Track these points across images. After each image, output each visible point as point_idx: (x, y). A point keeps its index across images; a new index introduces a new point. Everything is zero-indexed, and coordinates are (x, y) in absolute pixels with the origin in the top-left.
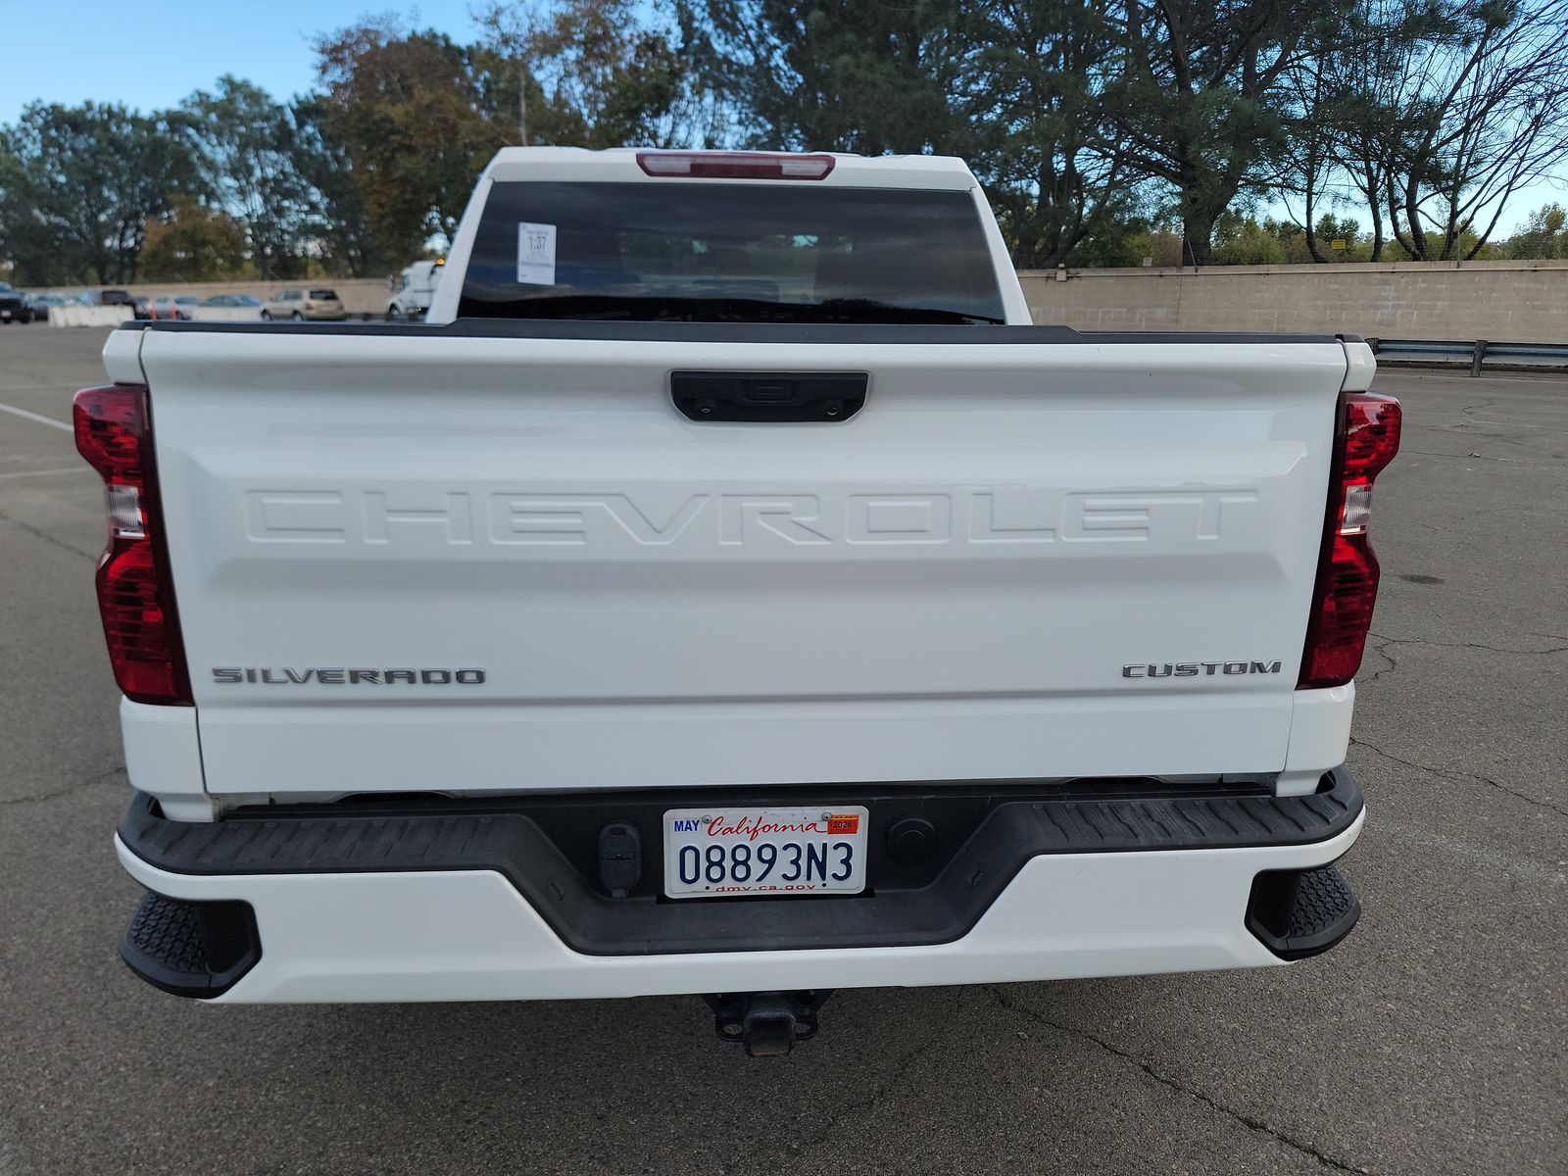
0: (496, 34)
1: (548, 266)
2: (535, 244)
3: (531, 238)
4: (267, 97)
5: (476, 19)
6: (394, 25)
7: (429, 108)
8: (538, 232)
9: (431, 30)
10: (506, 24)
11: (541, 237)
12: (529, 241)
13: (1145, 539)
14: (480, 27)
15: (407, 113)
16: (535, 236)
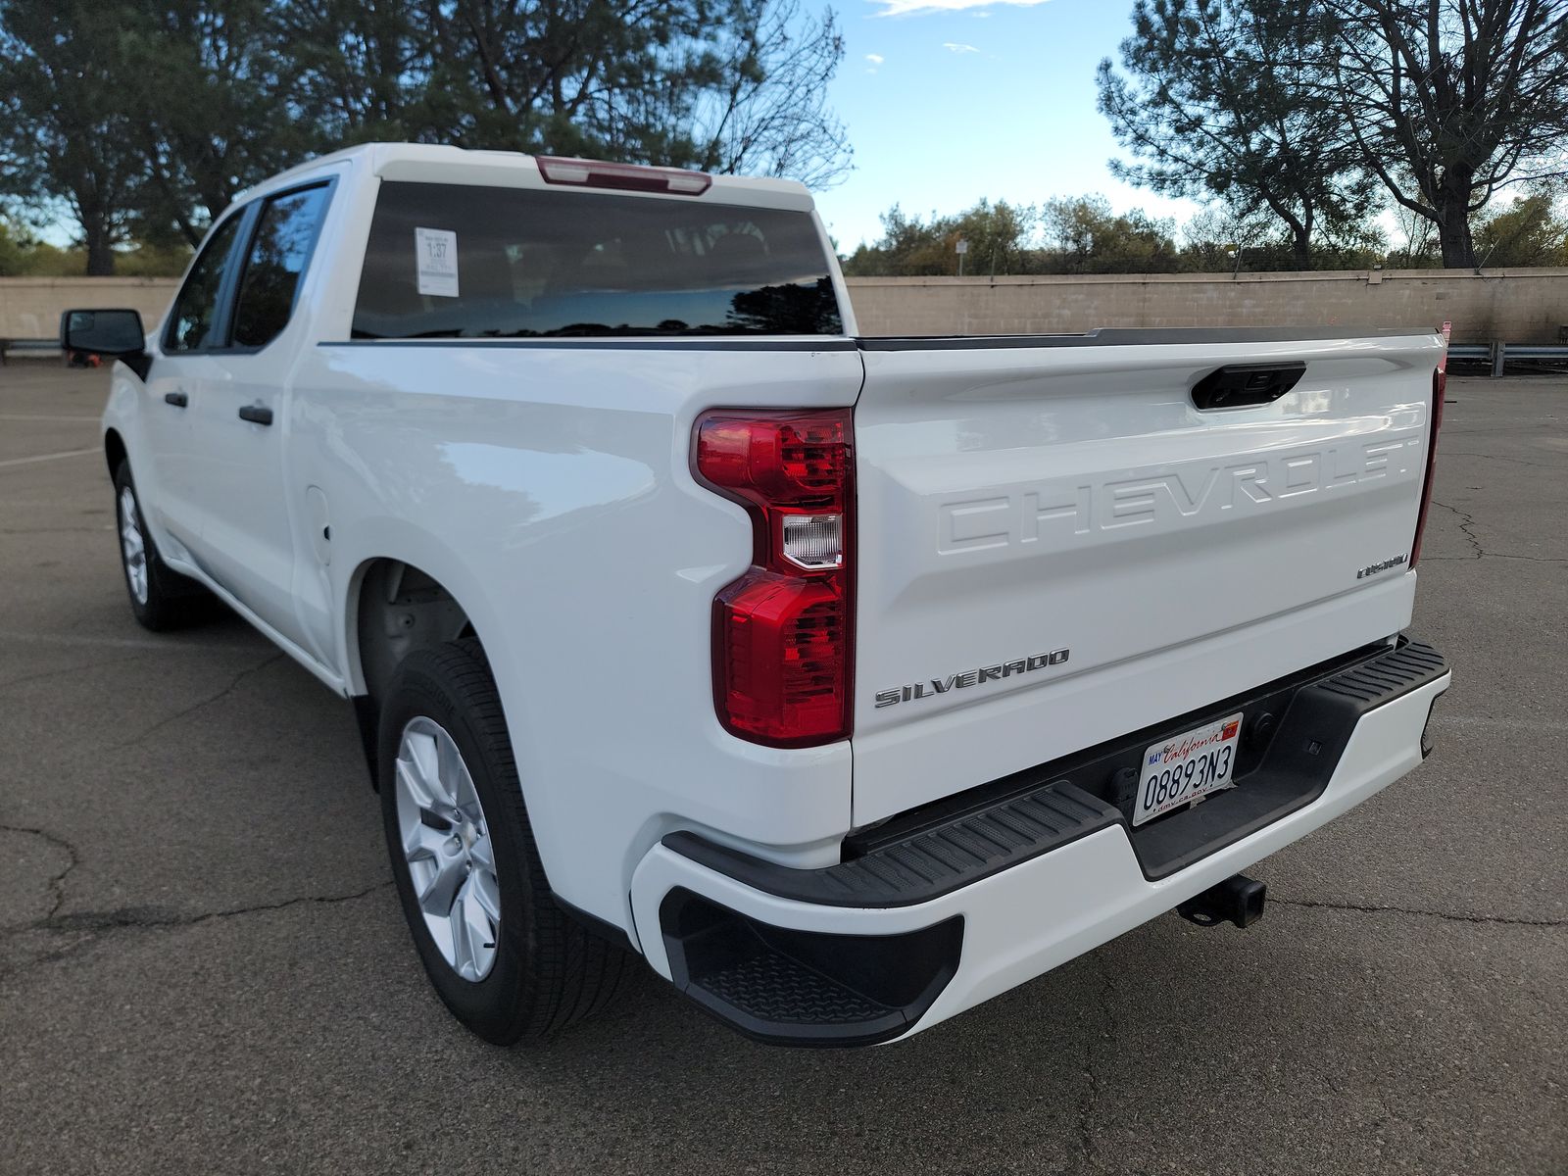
1: (451, 275)
2: (435, 251)
3: (430, 245)
8: (437, 239)
11: (441, 245)
12: (428, 248)
16: (433, 243)
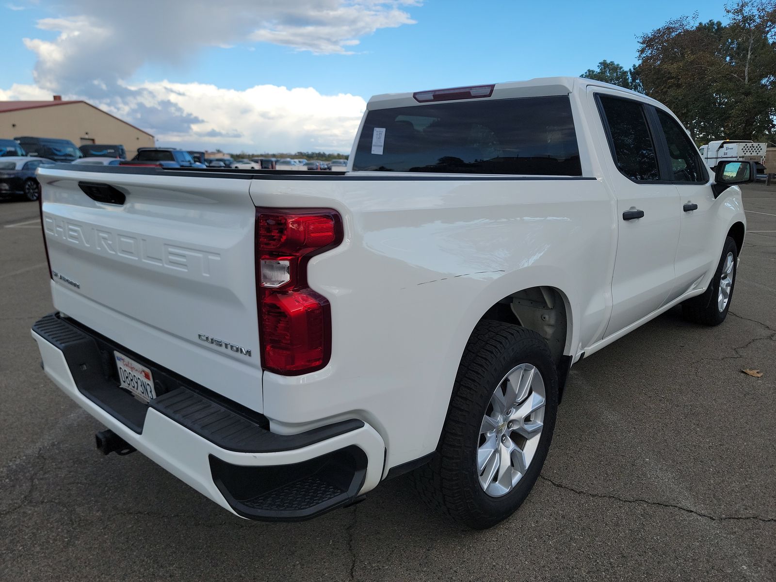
0: (740, 17)
1: (381, 146)
2: (378, 136)
4: (621, 68)
5: (728, 12)
6: (685, 23)
7: (692, 62)
8: (380, 132)
9: (710, 21)
10: (747, 11)
11: (380, 134)
13: (186, 271)
14: (731, 15)
15: (678, 68)
16: (378, 133)
